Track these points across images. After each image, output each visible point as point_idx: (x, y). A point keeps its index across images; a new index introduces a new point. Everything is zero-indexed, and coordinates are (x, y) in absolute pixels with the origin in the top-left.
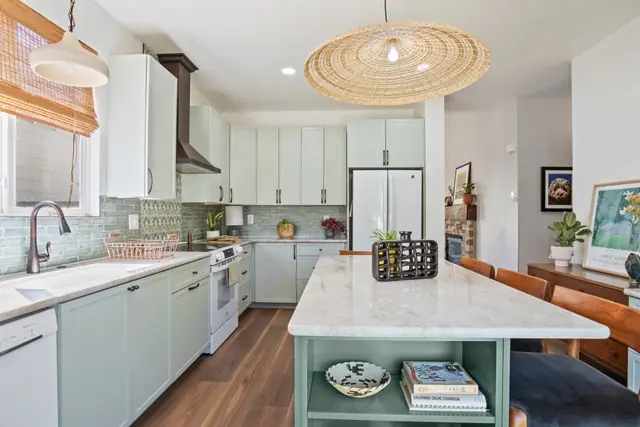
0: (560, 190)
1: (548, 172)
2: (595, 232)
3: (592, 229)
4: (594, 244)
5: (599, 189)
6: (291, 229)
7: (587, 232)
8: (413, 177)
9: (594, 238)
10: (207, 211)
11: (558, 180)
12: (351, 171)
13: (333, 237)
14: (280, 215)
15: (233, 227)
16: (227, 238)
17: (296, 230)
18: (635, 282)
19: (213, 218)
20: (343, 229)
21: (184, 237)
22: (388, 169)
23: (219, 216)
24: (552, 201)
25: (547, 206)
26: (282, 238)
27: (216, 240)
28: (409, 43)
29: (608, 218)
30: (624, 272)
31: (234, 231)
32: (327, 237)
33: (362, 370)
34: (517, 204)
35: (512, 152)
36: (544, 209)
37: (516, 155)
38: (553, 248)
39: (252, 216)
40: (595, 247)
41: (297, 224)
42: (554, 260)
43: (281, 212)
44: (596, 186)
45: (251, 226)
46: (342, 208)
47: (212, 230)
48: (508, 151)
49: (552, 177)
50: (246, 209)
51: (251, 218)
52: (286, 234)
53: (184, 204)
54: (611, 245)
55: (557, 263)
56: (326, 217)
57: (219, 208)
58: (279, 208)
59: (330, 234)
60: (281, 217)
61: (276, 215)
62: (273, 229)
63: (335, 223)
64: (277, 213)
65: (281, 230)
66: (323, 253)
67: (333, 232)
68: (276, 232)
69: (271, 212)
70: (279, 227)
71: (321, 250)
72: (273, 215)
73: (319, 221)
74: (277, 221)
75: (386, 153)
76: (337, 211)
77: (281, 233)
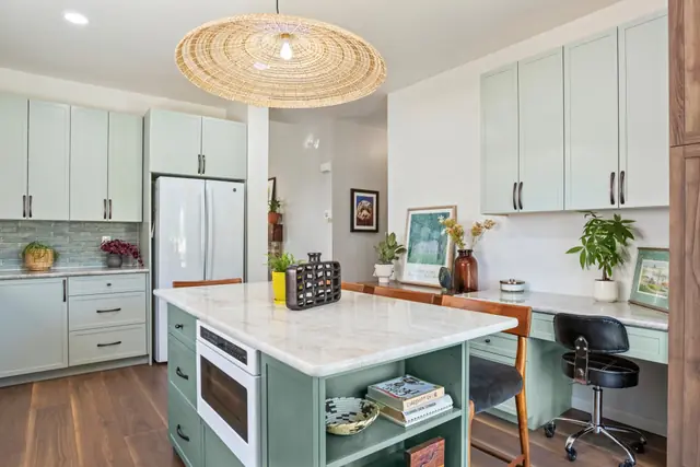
0: (365, 212)
1: (356, 194)
2: (410, 250)
3: (407, 247)
4: (409, 261)
5: (412, 213)
6: (50, 255)
7: (403, 250)
8: (235, 190)
9: (409, 255)
11: (364, 202)
12: (155, 177)
13: (119, 267)
14: (26, 235)
17: (56, 257)
18: (445, 290)
20: (137, 254)
22: (205, 178)
24: (360, 222)
25: (356, 227)
26: (31, 270)
28: (303, 41)
29: (419, 238)
30: (437, 282)
32: (110, 266)
33: (334, 407)
34: (331, 224)
35: (326, 172)
36: (353, 230)
37: (330, 175)
38: (377, 266)
40: (410, 264)
41: (57, 249)
42: (377, 278)
43: (25, 229)
44: (409, 210)
46: (135, 227)
48: (323, 170)
49: (360, 199)
52: (40, 264)
54: (424, 262)
55: (381, 280)
56: (106, 238)
58: (26, 224)
59: (115, 261)
60: (25, 239)
61: (15, 235)
62: (11, 258)
63: (124, 246)
64: (17, 232)
65: (30, 258)
66: (113, 288)
67: (121, 258)
68: (19, 262)
69: (5, 230)
70: (24, 254)
71: (109, 285)
72: (8, 235)
73: (95, 244)
74: (20, 245)
75: (201, 159)
76: (123, 230)
77: (32, 264)
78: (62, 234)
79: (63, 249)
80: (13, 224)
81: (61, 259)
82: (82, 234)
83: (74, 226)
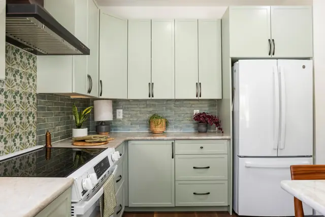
6: (164, 124)
8: (304, 67)
10: (72, 105)
13: (206, 132)
14: (151, 109)
15: (102, 123)
16: (98, 137)
17: (167, 124)
19: (80, 113)
20: (218, 123)
21: (40, 139)
22: (277, 59)
23: (88, 110)
26: (152, 133)
27: (83, 141)
31: (104, 127)
32: (199, 132)
39: (121, 111)
41: (168, 119)
43: (150, 106)
45: (120, 120)
46: (215, 103)
47: (79, 127)
50: (116, 103)
51: (120, 113)
52: (159, 129)
53: (42, 96)
56: (197, 111)
57: (87, 103)
58: (150, 102)
59: (203, 128)
60: (150, 112)
61: (145, 109)
62: (143, 124)
63: (209, 117)
64: (146, 107)
65: (153, 125)
66: (204, 151)
67: (207, 126)
68: (147, 127)
69: (141, 106)
70: (150, 122)
71: (202, 148)
72: (142, 109)
73: (189, 115)
74: (148, 116)
75: (271, 42)
76: (206, 105)
77: (154, 129)
78: (171, 109)
79: (170, 119)
80: (144, 103)
81: (170, 126)
82: (182, 108)
83: (177, 103)
